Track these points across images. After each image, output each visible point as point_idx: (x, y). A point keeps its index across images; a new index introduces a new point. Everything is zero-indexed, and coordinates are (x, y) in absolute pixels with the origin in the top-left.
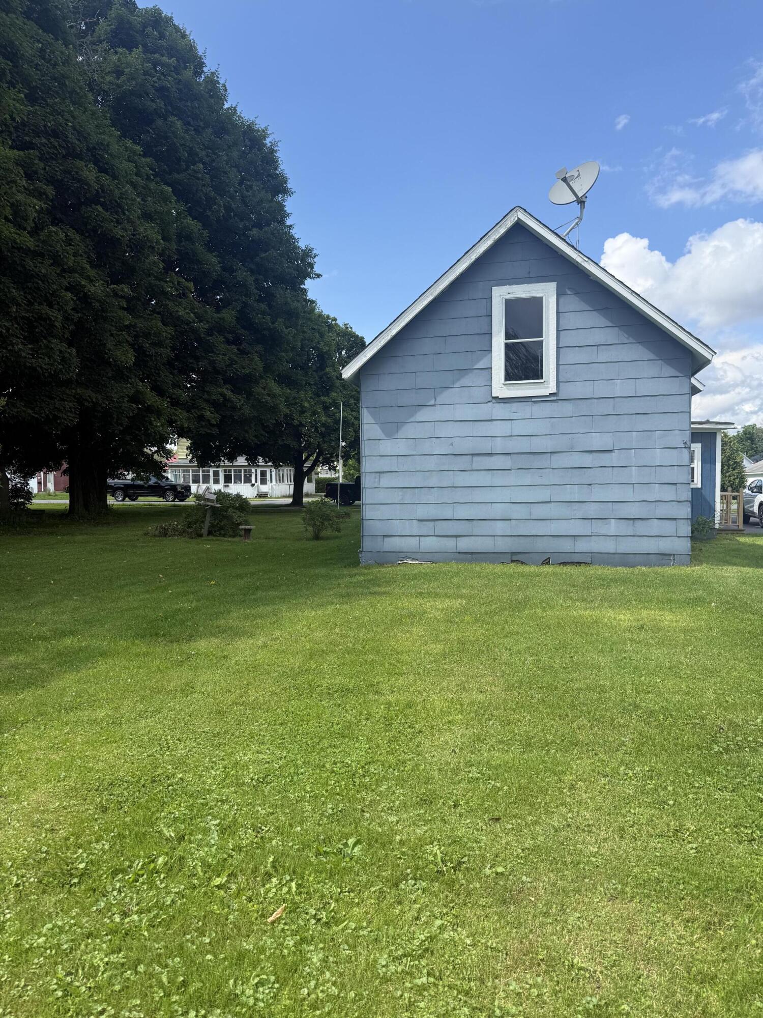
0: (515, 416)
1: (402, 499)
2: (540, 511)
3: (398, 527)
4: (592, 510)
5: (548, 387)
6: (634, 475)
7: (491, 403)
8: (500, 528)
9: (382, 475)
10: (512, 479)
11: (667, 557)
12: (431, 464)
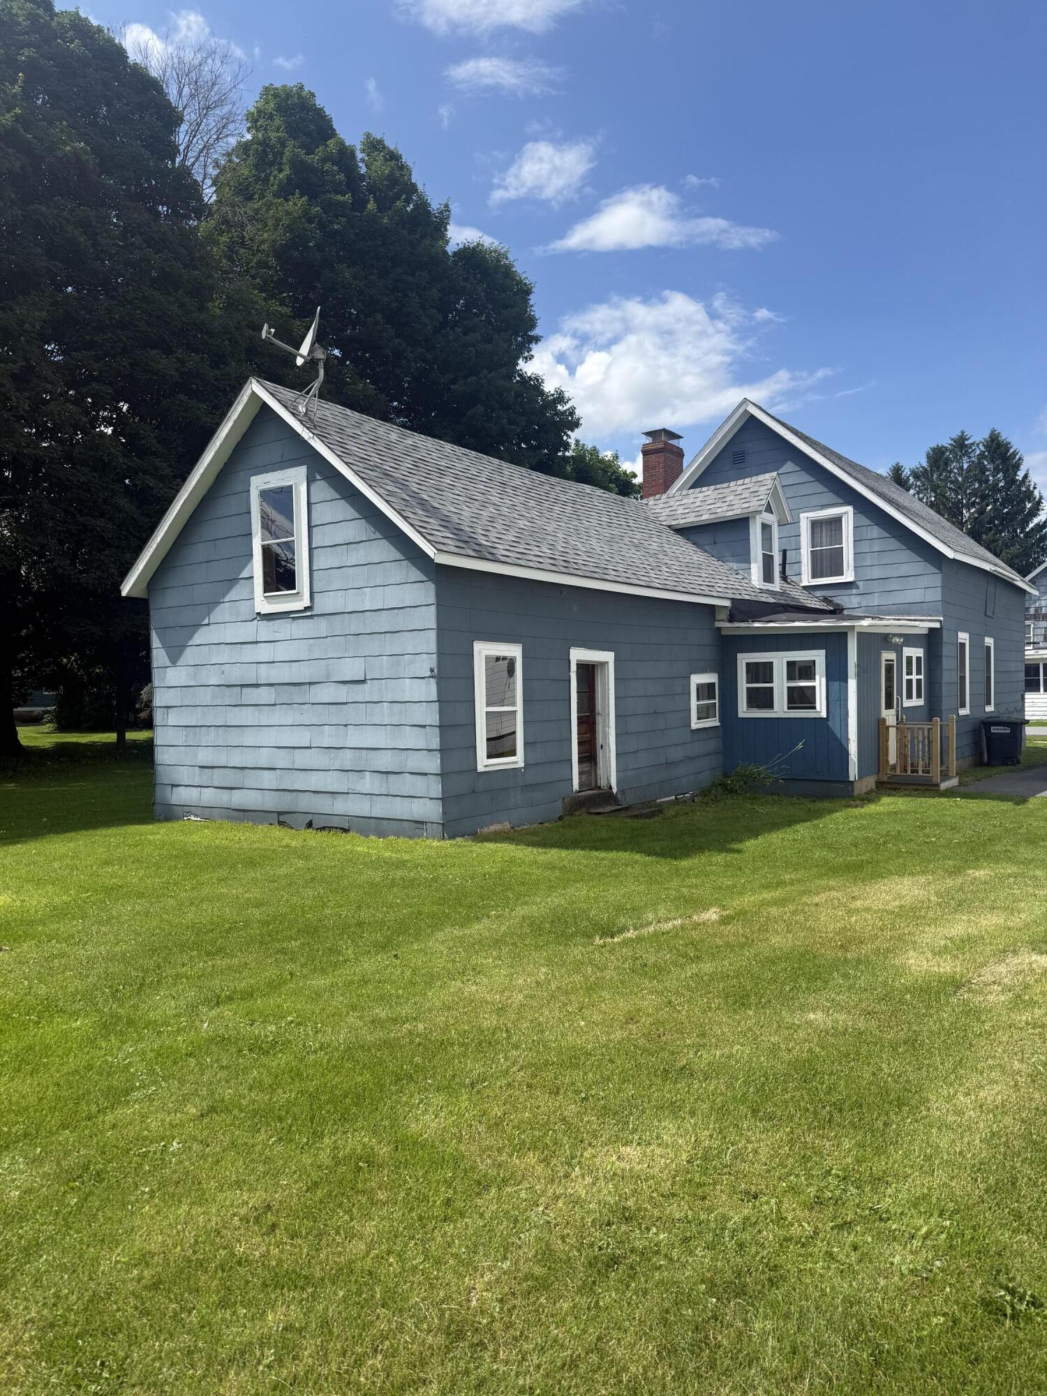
0: (278, 636)
1: (186, 741)
2: (302, 759)
3: (184, 775)
4: (347, 759)
5: (302, 600)
6: (384, 714)
7: (256, 621)
8: (268, 780)
9: (170, 710)
10: (278, 716)
11: (420, 826)
12: (205, 696)
